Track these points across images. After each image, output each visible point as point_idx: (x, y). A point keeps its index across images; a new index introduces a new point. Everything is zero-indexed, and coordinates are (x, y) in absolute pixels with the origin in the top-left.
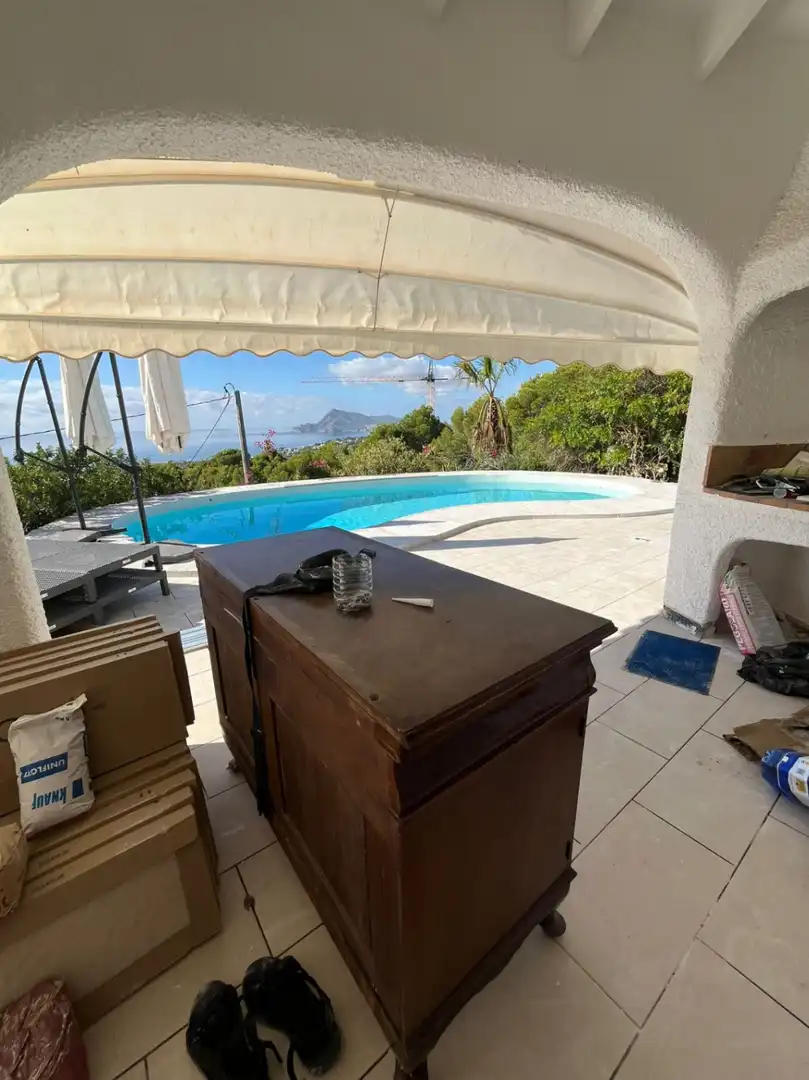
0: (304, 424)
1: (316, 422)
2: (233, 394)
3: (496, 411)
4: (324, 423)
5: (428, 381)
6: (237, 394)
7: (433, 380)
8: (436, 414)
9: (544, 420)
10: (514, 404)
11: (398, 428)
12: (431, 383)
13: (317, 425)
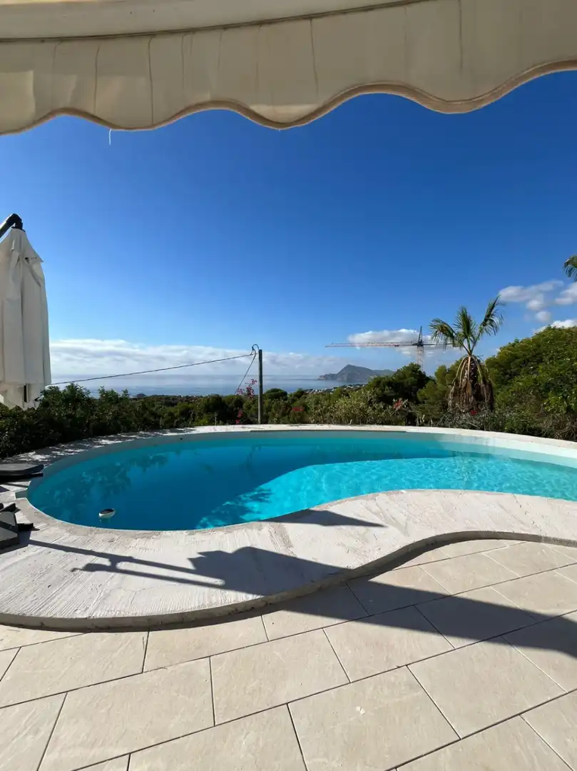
0: (328, 374)
1: (337, 373)
2: (257, 352)
3: (476, 368)
4: (341, 374)
5: (418, 346)
6: (260, 352)
7: (422, 345)
8: (422, 370)
9: (535, 379)
10: (492, 363)
11: (391, 380)
12: (420, 348)
13: (336, 375)
